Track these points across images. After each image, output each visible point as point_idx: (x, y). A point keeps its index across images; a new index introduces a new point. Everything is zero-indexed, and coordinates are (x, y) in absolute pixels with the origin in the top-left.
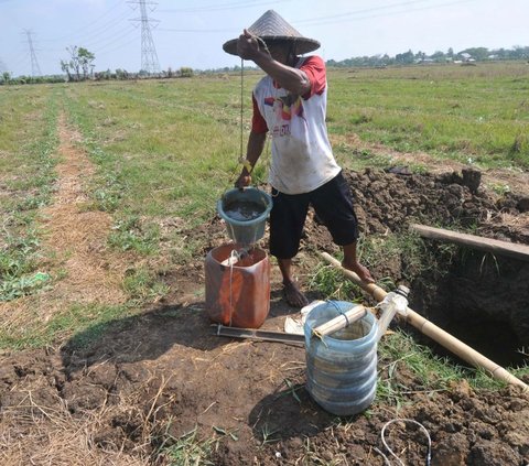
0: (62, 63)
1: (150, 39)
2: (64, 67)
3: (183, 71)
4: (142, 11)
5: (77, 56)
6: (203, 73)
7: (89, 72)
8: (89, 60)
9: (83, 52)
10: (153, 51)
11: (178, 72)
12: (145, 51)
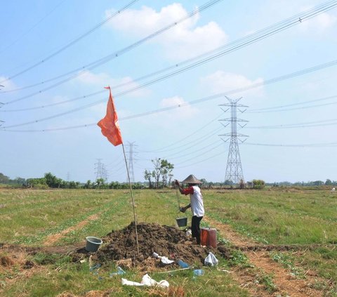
0: (146, 173)
1: (237, 152)
2: (147, 175)
3: (255, 183)
4: (232, 128)
5: (159, 167)
6: (275, 186)
7: (168, 180)
8: (169, 171)
9: (164, 164)
10: (238, 163)
11: (250, 183)
12: (230, 163)
